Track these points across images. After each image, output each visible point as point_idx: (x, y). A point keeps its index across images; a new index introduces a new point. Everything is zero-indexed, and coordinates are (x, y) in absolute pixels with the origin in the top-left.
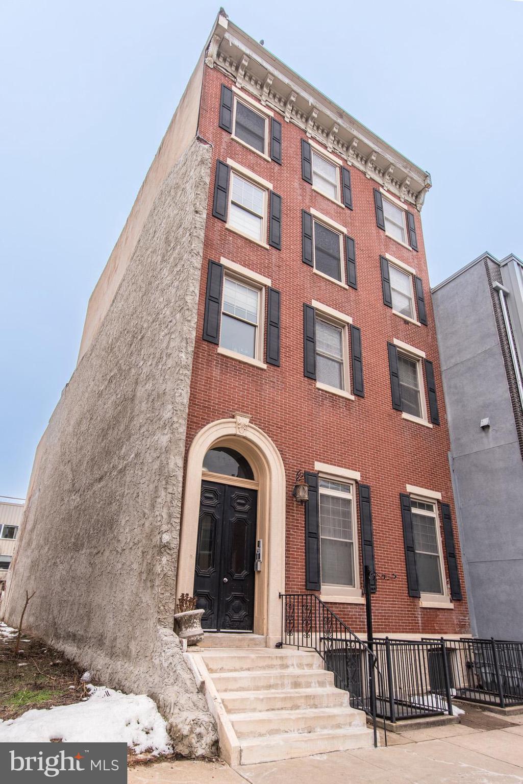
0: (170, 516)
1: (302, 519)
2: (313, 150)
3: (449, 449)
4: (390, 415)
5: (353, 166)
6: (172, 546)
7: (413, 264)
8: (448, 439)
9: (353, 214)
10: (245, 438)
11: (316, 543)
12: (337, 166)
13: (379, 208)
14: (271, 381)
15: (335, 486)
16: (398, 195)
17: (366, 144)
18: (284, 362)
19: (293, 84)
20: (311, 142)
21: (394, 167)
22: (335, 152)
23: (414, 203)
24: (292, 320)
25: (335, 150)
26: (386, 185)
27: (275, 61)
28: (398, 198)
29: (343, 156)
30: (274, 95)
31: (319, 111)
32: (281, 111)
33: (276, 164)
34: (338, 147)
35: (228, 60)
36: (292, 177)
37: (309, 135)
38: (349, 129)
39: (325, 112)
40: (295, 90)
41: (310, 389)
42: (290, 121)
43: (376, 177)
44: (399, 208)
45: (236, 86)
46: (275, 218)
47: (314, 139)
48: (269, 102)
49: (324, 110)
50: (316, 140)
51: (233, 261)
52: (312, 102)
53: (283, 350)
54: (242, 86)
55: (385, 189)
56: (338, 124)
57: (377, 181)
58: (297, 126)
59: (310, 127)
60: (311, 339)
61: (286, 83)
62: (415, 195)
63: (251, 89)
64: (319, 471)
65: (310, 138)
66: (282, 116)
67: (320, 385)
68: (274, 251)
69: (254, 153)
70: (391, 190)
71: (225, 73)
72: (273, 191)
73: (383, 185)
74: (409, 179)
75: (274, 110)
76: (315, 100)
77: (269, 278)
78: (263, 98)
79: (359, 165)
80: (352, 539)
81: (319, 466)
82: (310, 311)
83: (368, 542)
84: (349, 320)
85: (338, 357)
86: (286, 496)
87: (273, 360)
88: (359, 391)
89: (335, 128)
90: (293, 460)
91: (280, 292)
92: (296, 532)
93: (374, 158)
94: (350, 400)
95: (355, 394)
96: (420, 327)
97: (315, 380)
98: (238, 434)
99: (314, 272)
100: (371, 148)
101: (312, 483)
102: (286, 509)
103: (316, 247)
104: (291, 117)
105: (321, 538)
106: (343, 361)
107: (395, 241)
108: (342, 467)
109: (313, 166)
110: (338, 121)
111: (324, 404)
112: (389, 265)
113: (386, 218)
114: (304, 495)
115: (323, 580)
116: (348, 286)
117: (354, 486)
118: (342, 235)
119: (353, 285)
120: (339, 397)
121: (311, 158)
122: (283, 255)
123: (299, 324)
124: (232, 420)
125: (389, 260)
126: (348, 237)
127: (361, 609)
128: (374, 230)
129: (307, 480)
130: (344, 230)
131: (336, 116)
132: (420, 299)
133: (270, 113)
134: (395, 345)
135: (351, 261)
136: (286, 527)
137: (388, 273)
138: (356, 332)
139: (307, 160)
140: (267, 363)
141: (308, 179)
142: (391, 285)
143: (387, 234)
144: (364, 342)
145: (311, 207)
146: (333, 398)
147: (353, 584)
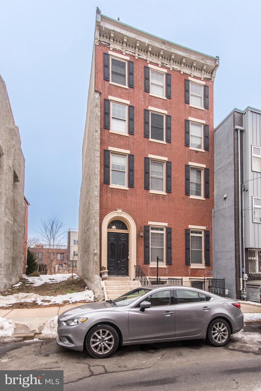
0: (97, 245)
1: (143, 242)
2: (151, 70)
3: (213, 208)
4: (184, 198)
5: (173, 69)
6: (98, 254)
7: (204, 118)
8: (213, 203)
9: (171, 100)
10: (121, 217)
11: (148, 249)
12: (164, 74)
13: (187, 91)
14: (131, 194)
15: (157, 229)
16: (200, 77)
17: (179, 55)
18: (136, 185)
19: (137, 35)
20: (150, 66)
21: (196, 62)
22: (163, 65)
23: (210, 78)
24: (139, 166)
25: (163, 64)
26: (192, 74)
27: (126, 27)
28: (200, 79)
29: (167, 66)
30: (129, 46)
31: (152, 46)
32: (133, 54)
33: (131, 89)
34: (165, 62)
35: (105, 36)
36: (139, 91)
37: (148, 62)
38: (169, 50)
39: (155, 46)
40: (138, 40)
41: (147, 194)
42: (138, 58)
43: (187, 71)
44: (200, 85)
45: (110, 50)
46: (131, 119)
47: (151, 63)
48: (127, 51)
49: (154, 45)
50: (152, 63)
51: (113, 147)
52: (147, 42)
53: (135, 180)
54: (113, 48)
55: (192, 76)
56: (163, 49)
57: (187, 73)
58: (142, 59)
59: (148, 57)
60: (147, 173)
61: (133, 38)
62: (211, 73)
63: (118, 47)
64: (150, 225)
65: (149, 63)
66: (134, 56)
67: (151, 191)
68: (131, 136)
69: (120, 87)
70: (195, 76)
71: (104, 45)
72: (130, 105)
73: (191, 74)
74: (205, 65)
75: (130, 55)
76: (149, 40)
77: (129, 150)
78: (124, 51)
79: (177, 67)
80: (163, 247)
81: (150, 223)
82: (147, 161)
83: (169, 248)
84: (166, 159)
85: (161, 177)
86: (137, 235)
87: (131, 185)
88: (169, 191)
89: (161, 52)
90: (139, 222)
91: (134, 155)
92: (141, 246)
93: (183, 61)
94: (164, 195)
95: (167, 192)
96: (204, 152)
97: (149, 190)
98: (118, 216)
99: (149, 140)
100: (182, 56)
101: (147, 229)
102: (136, 239)
103: (151, 126)
104: (138, 55)
105: (151, 248)
106: (163, 178)
107: (195, 108)
108: (160, 222)
109: (151, 80)
110: (162, 47)
111: (153, 199)
112: (190, 123)
113: (191, 95)
114: (142, 234)
115: (151, 261)
116: (166, 142)
117: (165, 228)
118: (165, 115)
119: (169, 141)
120: (160, 195)
121: (150, 76)
122: (135, 137)
123: (142, 167)
124: (116, 211)
125: (190, 120)
126: (167, 116)
127: (165, 269)
128: (183, 106)
129: (145, 228)
130: (166, 112)
131: (161, 45)
132: (206, 137)
133: (128, 58)
134: (189, 165)
135: (169, 128)
136: (137, 245)
137: (189, 128)
138: (169, 164)
139: (147, 79)
140: (129, 187)
141: (147, 90)
142: (190, 134)
143: (190, 105)
144: (173, 168)
145: (149, 106)
146: (157, 196)
147: (163, 262)
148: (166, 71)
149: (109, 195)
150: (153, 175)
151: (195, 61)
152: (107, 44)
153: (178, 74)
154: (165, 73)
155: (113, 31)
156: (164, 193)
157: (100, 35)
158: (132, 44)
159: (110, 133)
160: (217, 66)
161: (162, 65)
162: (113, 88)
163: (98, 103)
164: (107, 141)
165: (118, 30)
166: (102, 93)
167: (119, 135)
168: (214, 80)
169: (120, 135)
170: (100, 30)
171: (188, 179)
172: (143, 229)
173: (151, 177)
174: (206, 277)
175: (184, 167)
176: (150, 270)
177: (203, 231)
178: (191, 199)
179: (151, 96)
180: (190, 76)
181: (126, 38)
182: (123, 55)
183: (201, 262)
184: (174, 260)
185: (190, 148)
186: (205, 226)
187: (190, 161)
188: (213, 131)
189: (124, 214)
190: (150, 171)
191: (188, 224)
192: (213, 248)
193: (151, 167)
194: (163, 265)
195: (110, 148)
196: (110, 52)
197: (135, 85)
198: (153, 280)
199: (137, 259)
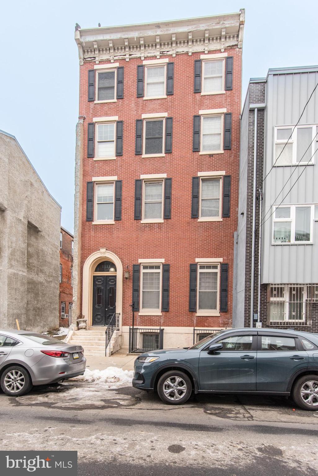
1: (131, 285)
2: (147, 67)
4: (189, 223)
5: (178, 54)
7: (225, 105)
8: (237, 224)
9: (174, 97)
11: (138, 293)
12: (165, 65)
13: (198, 75)
14: (117, 228)
15: (152, 267)
16: (218, 48)
17: (181, 32)
18: (124, 216)
19: (124, 33)
20: (145, 63)
21: (208, 31)
22: (163, 55)
23: (236, 43)
24: (128, 193)
25: (163, 53)
26: (206, 49)
27: (109, 29)
28: (219, 51)
29: (169, 53)
30: (118, 49)
31: (143, 37)
32: (124, 57)
33: (120, 100)
34: (165, 49)
35: (89, 50)
36: (131, 101)
37: (143, 58)
38: (166, 33)
39: (148, 35)
40: (125, 38)
41: (137, 225)
42: (130, 59)
43: (198, 48)
44: (220, 60)
45: (96, 64)
46: (119, 137)
47: (146, 58)
48: (116, 56)
49: (146, 34)
50: (149, 57)
51: (98, 176)
52: (137, 35)
53: (123, 211)
54: (99, 60)
55: (206, 52)
56: (158, 35)
57: (199, 51)
58: (135, 58)
59: (142, 52)
60: (139, 199)
61: (119, 38)
62: (236, 36)
63: (105, 57)
64: (141, 263)
65: (144, 60)
66: (124, 59)
67: (144, 221)
68: (119, 158)
69: (107, 103)
70: (211, 50)
71: (89, 61)
72: (118, 120)
73: (204, 50)
74: (223, 30)
75: (119, 60)
76: (139, 32)
77: (116, 175)
78: (111, 58)
79: (182, 49)
80: (159, 290)
81: (140, 261)
82: (138, 183)
83: (166, 290)
84: (165, 176)
85: (159, 200)
86: (123, 277)
87: (118, 218)
88: (167, 217)
89: (157, 39)
90: (127, 261)
91: (122, 180)
92: (128, 290)
93: (190, 37)
94: (161, 223)
95: (164, 219)
96: (223, 154)
97: (141, 219)
98: (102, 256)
99: (142, 157)
100: (186, 32)
101: (136, 269)
102: (123, 282)
103: (146, 139)
104: (130, 55)
105: (143, 291)
106: (162, 201)
107: (209, 95)
108: (154, 258)
109: (147, 80)
110: (157, 33)
111: (145, 230)
112: (202, 118)
113: (205, 78)
114: (127, 275)
115: (143, 307)
116: (165, 154)
117: (162, 265)
118: (165, 119)
119: (169, 151)
120: (154, 223)
121: (144, 76)
122: (124, 157)
123: (132, 193)
124: (99, 251)
125: (202, 115)
126: (167, 119)
127: (160, 317)
128: (190, 98)
129: (134, 268)
130: (166, 115)
131: (155, 30)
132: (227, 130)
133: (117, 65)
134: (199, 177)
135: (169, 135)
136: (123, 289)
137: (199, 126)
138: (168, 181)
139: (141, 80)
140: (115, 220)
141: (140, 95)
142: (202, 133)
143: (202, 94)
144: (174, 185)
145: (142, 114)
146: (151, 225)
147: (159, 308)
148: (167, 60)
149: (92, 233)
150: (148, 200)
151: (206, 30)
152: (93, 59)
153: (185, 57)
154: (166, 63)
155: (95, 41)
156: (162, 221)
157: (84, 52)
158: (118, 46)
159: (94, 161)
160: (242, 23)
161: (161, 55)
162: (99, 107)
163: (79, 131)
165: (100, 37)
166: (86, 117)
167: (104, 160)
168: (242, 45)
169: (106, 160)
170: (82, 47)
171: (195, 197)
172: (131, 269)
173: (145, 203)
174: (220, 327)
175: (190, 181)
176: (139, 319)
177: (220, 265)
178: (200, 222)
179: (145, 100)
180: (203, 53)
181: (111, 42)
182: (111, 63)
183: (215, 308)
184: (172, 305)
185: (201, 153)
186: (221, 257)
187: (199, 171)
188: (239, 119)
189: (108, 253)
190: (142, 196)
191: (195, 257)
192: (234, 287)
193: (146, 191)
194: (157, 312)
195: (94, 179)
196: (96, 67)
197: (126, 94)
198: (143, 331)
199: (123, 306)
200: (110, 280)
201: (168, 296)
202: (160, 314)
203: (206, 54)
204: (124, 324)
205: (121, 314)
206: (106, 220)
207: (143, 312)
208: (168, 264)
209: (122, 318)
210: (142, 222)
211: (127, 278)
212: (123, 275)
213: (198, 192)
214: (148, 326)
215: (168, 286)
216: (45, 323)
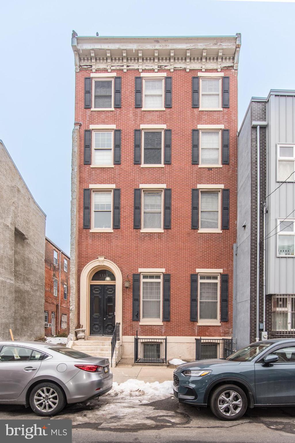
1: (131, 294)
2: (145, 79)
4: (189, 234)
5: (176, 70)
7: (222, 121)
8: (236, 236)
9: (173, 109)
10: (104, 266)
11: (138, 302)
12: (162, 79)
13: (195, 92)
14: (116, 237)
15: (152, 277)
16: (215, 68)
17: (179, 49)
18: (122, 225)
19: (122, 44)
20: (142, 75)
21: (206, 50)
22: (161, 69)
23: (232, 65)
24: (127, 202)
25: (161, 67)
26: (203, 67)
27: (107, 39)
28: (216, 70)
29: (166, 68)
30: (115, 59)
31: (142, 50)
32: (121, 67)
33: (118, 109)
34: (163, 63)
35: (86, 58)
36: (128, 111)
37: (141, 71)
38: (165, 48)
39: (146, 48)
40: (123, 49)
41: (137, 235)
42: (127, 70)
43: (196, 65)
44: (217, 79)
45: (93, 72)
46: (117, 146)
47: (144, 71)
48: (114, 66)
49: (144, 48)
50: (147, 70)
51: (95, 184)
52: (135, 48)
53: (122, 220)
54: (96, 69)
55: (203, 70)
56: (157, 50)
57: (196, 68)
58: (132, 70)
59: (140, 64)
60: (138, 208)
61: (117, 49)
62: (232, 58)
63: (102, 66)
64: (141, 272)
65: (142, 72)
66: (122, 70)
67: (143, 230)
68: (117, 166)
69: (104, 111)
70: (208, 68)
71: (86, 68)
72: (116, 129)
73: (201, 68)
74: (220, 51)
75: (117, 70)
76: (138, 45)
77: (114, 184)
78: (109, 67)
79: (180, 65)
80: (160, 299)
81: (140, 270)
82: (137, 192)
83: (167, 300)
84: (164, 186)
85: (158, 210)
86: (123, 286)
87: (116, 226)
88: (167, 226)
89: (155, 54)
90: (127, 270)
91: (120, 189)
92: (128, 300)
93: (188, 54)
94: (161, 233)
95: (164, 229)
96: (222, 168)
97: (140, 229)
98: (100, 265)
99: (141, 167)
100: (184, 49)
101: (136, 278)
102: (123, 291)
103: (145, 149)
104: (128, 66)
105: (143, 301)
106: (161, 211)
107: (207, 111)
108: (154, 268)
109: (145, 92)
110: (156, 47)
111: (145, 240)
112: (200, 132)
113: (203, 95)
114: (127, 285)
115: (143, 317)
116: (164, 165)
117: (162, 275)
118: (163, 130)
119: (168, 162)
120: (154, 233)
121: (142, 87)
122: (122, 166)
123: (131, 202)
124: (97, 260)
125: (200, 129)
126: (166, 131)
127: (161, 327)
128: (189, 112)
129: (133, 277)
130: (164, 126)
131: (155, 44)
132: (225, 146)
133: (114, 74)
134: (198, 189)
135: (168, 146)
136: (123, 298)
137: (198, 139)
138: (168, 192)
139: (139, 91)
140: (113, 229)
141: (138, 105)
142: (201, 147)
143: (200, 109)
144: (174, 196)
145: (141, 124)
146: (151, 235)
147: (160, 318)
148: (165, 74)
149: (90, 241)
150: (147, 209)
151: (203, 49)
152: (89, 67)
153: (183, 73)
154: (164, 77)
155: (93, 50)
156: (161, 230)
157: (80, 59)
158: (116, 56)
159: (91, 168)
160: (238, 47)
161: (159, 68)
162: (95, 114)
163: (75, 137)
164: (87, 179)
165: (98, 46)
166: (82, 124)
167: (102, 168)
168: (237, 66)
169: (104, 168)
170: (79, 54)
171: (195, 208)
172: (131, 278)
173: (144, 213)
174: (221, 336)
175: (190, 192)
176: (140, 328)
177: (220, 275)
178: (200, 233)
179: (144, 111)
180: (200, 70)
181: (109, 52)
182: (108, 72)
183: (216, 318)
184: (173, 315)
185: (200, 166)
186: (221, 268)
187: (199, 184)
188: (236, 135)
189: (107, 262)
190: (141, 205)
191: (195, 268)
192: (234, 298)
193: (145, 200)
194: (159, 322)
195: (91, 186)
196: (92, 75)
197: (124, 103)
198: (144, 341)
199: (123, 316)
200: (108, 289)
201: (169, 306)
202: (161, 324)
203: (203, 72)
204: (124, 334)
205: (121, 323)
206: (104, 228)
207: (143, 321)
208: (169, 274)
209: (122, 328)
210: (142, 231)
211: (127, 287)
212: (123, 285)
213: (198, 204)
214: (149, 336)
215: (169, 296)
216: (32, 333)
